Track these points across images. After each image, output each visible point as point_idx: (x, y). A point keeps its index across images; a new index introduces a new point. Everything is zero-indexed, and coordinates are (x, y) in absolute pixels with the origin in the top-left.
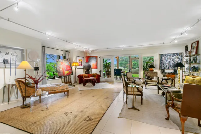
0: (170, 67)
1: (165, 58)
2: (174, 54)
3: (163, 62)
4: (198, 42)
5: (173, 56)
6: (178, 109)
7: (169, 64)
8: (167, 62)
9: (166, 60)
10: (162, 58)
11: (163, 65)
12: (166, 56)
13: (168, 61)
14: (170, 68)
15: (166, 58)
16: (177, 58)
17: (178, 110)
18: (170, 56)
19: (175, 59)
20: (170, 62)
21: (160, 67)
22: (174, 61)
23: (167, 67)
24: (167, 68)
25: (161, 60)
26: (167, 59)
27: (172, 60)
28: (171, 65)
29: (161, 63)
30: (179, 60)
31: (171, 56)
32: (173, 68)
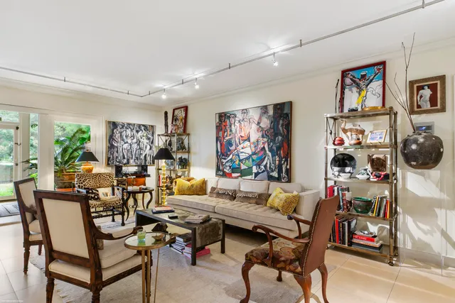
0: (132, 158)
1: (121, 133)
2: (139, 126)
3: (115, 145)
4: (186, 108)
5: (137, 132)
6: (290, 264)
7: (130, 151)
8: (125, 146)
9: (123, 140)
10: (113, 133)
11: (115, 154)
12: (123, 127)
13: (127, 142)
14: (131, 161)
15: (124, 134)
16: (145, 138)
17: (291, 267)
18: (132, 130)
19: (142, 140)
20: (131, 145)
21: (109, 159)
22: (139, 145)
23: (124, 158)
24: (125, 161)
25: (111, 138)
26: (124, 137)
27: (135, 140)
28: (134, 154)
29: (111, 147)
30: (148, 141)
31: (134, 131)
32: (136, 161)
